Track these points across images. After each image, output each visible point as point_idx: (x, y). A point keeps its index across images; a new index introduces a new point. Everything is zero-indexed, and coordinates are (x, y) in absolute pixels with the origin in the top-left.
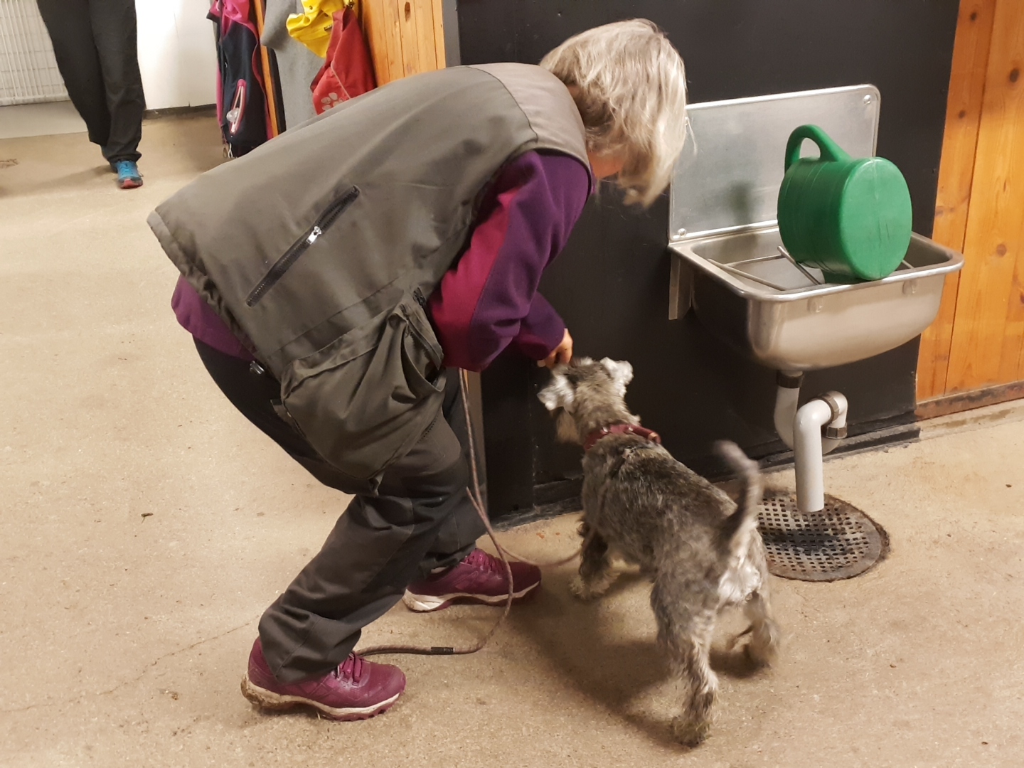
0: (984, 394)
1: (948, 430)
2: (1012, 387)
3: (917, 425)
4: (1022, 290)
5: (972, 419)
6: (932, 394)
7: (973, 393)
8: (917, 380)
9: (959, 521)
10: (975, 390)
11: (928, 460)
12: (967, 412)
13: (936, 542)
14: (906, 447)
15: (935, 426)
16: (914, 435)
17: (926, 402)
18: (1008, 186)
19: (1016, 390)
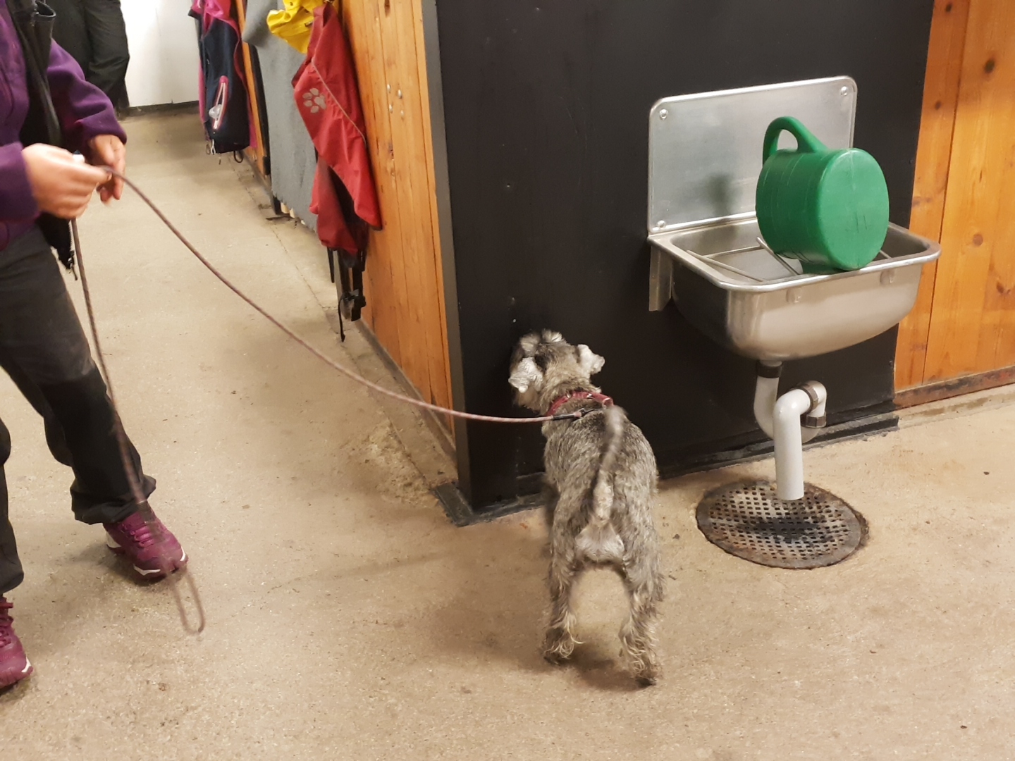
0: (962, 382)
1: (927, 419)
2: (989, 375)
3: (896, 413)
4: (998, 279)
5: (949, 407)
6: (910, 383)
7: (951, 382)
8: (895, 369)
9: (937, 508)
10: (953, 379)
11: (906, 448)
12: (944, 401)
13: (915, 529)
14: (885, 436)
15: (913, 415)
16: (892, 423)
17: (904, 391)
18: (983, 176)
19: (993, 379)
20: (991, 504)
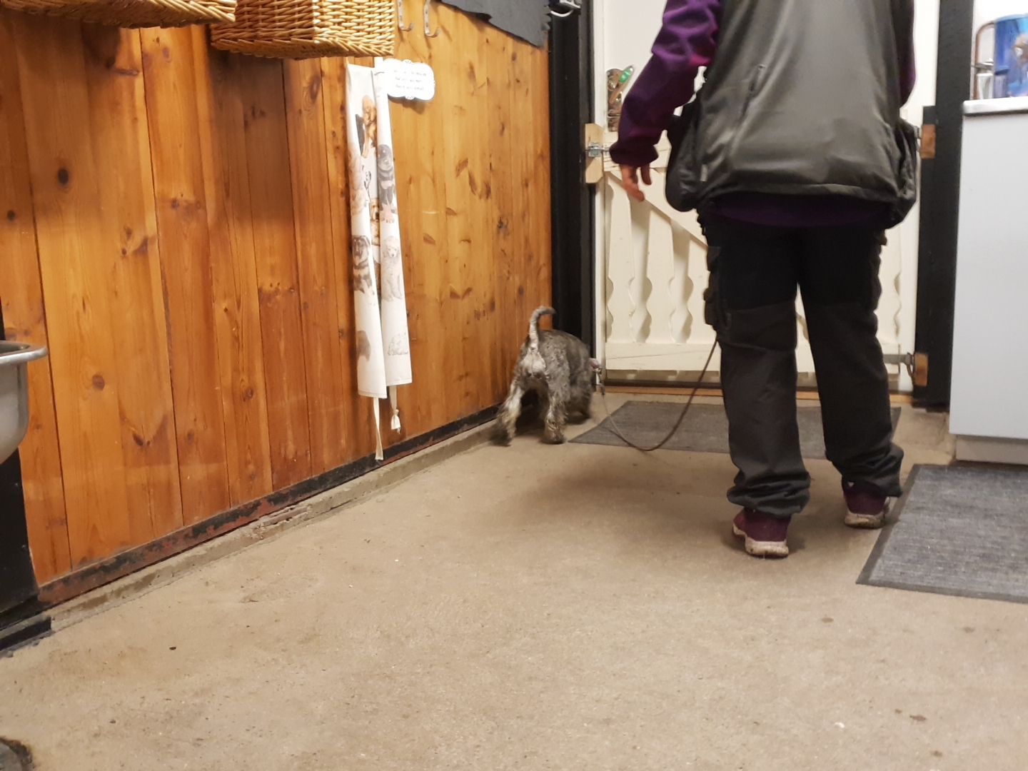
0: (121, 560)
1: (86, 613)
2: (150, 547)
3: (45, 614)
4: (133, 429)
5: (112, 592)
6: (56, 572)
7: (107, 562)
8: (31, 555)
9: (122, 702)
10: (109, 557)
11: (68, 650)
12: (105, 587)
13: (96, 735)
14: (37, 644)
15: (69, 611)
16: (43, 628)
17: (49, 583)
18: (87, 306)
19: (156, 550)
20: (187, 677)
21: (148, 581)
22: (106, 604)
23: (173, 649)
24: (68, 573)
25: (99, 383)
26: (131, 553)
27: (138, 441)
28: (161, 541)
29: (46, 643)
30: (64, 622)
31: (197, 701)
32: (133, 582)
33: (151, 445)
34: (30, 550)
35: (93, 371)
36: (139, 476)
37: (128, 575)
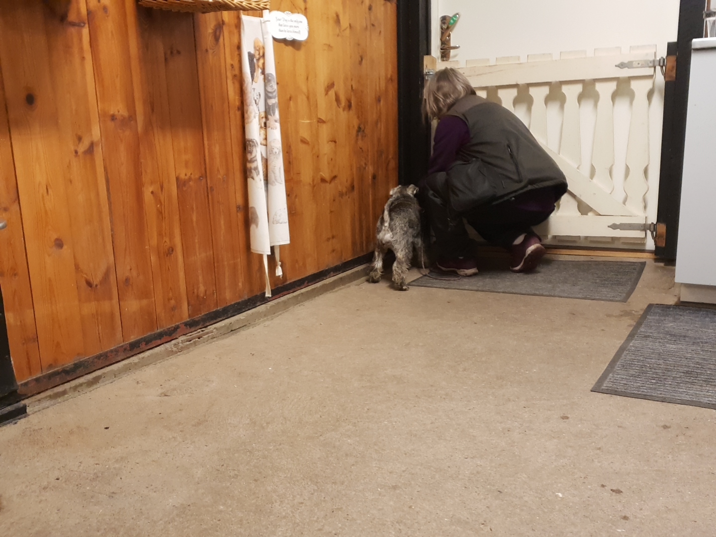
0: (77, 366)
1: (52, 402)
2: (99, 357)
3: (23, 402)
4: (86, 276)
5: (70, 388)
6: (30, 374)
7: (67, 367)
8: (12, 362)
9: (66, 465)
10: (69, 363)
11: (36, 428)
12: (66, 384)
13: (45, 488)
14: (16, 423)
15: (39, 400)
16: (22, 412)
17: (26, 381)
18: (49, 190)
19: (102, 359)
20: (113, 448)
21: (96, 380)
22: (66, 396)
23: (107, 428)
24: (39, 375)
25: (59, 244)
26: (85, 361)
27: (89, 284)
28: (107, 352)
29: (22, 423)
30: (36, 408)
31: (117, 466)
32: (85, 381)
33: (99, 286)
34: (12, 359)
35: (55, 236)
36: (89, 308)
37: (82, 376)
